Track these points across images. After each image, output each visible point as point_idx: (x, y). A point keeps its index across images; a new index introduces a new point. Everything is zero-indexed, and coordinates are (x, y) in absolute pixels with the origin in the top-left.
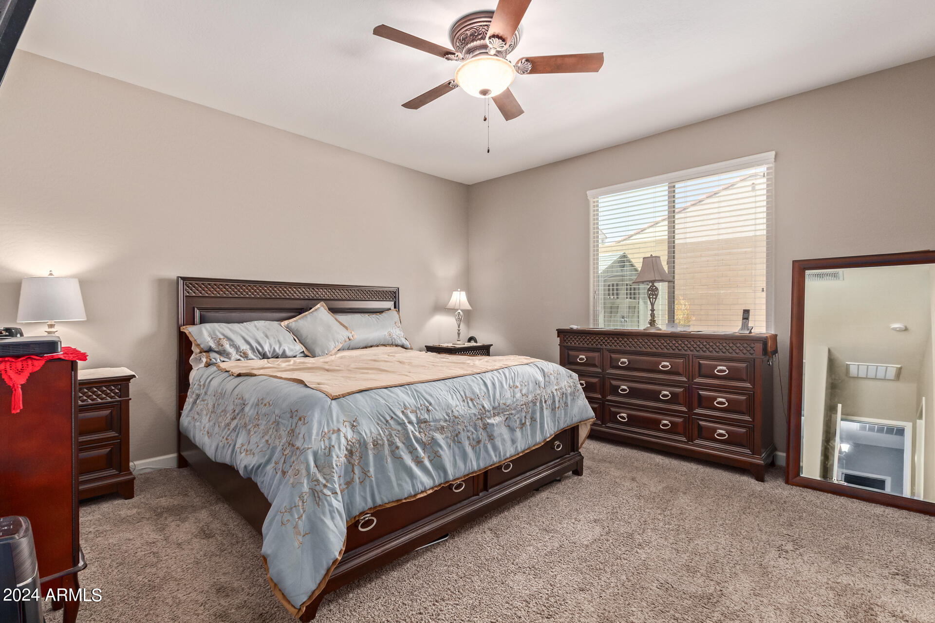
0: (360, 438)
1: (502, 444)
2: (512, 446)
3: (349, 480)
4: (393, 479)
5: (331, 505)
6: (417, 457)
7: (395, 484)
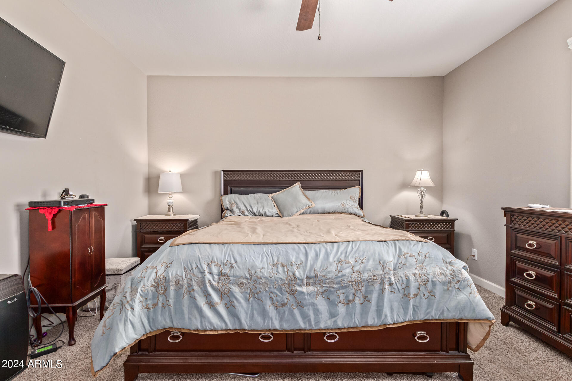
0: (167, 276)
1: (314, 314)
2: (329, 319)
3: (155, 303)
4: (186, 312)
5: (126, 316)
6: (211, 301)
7: (186, 317)
